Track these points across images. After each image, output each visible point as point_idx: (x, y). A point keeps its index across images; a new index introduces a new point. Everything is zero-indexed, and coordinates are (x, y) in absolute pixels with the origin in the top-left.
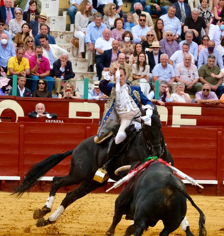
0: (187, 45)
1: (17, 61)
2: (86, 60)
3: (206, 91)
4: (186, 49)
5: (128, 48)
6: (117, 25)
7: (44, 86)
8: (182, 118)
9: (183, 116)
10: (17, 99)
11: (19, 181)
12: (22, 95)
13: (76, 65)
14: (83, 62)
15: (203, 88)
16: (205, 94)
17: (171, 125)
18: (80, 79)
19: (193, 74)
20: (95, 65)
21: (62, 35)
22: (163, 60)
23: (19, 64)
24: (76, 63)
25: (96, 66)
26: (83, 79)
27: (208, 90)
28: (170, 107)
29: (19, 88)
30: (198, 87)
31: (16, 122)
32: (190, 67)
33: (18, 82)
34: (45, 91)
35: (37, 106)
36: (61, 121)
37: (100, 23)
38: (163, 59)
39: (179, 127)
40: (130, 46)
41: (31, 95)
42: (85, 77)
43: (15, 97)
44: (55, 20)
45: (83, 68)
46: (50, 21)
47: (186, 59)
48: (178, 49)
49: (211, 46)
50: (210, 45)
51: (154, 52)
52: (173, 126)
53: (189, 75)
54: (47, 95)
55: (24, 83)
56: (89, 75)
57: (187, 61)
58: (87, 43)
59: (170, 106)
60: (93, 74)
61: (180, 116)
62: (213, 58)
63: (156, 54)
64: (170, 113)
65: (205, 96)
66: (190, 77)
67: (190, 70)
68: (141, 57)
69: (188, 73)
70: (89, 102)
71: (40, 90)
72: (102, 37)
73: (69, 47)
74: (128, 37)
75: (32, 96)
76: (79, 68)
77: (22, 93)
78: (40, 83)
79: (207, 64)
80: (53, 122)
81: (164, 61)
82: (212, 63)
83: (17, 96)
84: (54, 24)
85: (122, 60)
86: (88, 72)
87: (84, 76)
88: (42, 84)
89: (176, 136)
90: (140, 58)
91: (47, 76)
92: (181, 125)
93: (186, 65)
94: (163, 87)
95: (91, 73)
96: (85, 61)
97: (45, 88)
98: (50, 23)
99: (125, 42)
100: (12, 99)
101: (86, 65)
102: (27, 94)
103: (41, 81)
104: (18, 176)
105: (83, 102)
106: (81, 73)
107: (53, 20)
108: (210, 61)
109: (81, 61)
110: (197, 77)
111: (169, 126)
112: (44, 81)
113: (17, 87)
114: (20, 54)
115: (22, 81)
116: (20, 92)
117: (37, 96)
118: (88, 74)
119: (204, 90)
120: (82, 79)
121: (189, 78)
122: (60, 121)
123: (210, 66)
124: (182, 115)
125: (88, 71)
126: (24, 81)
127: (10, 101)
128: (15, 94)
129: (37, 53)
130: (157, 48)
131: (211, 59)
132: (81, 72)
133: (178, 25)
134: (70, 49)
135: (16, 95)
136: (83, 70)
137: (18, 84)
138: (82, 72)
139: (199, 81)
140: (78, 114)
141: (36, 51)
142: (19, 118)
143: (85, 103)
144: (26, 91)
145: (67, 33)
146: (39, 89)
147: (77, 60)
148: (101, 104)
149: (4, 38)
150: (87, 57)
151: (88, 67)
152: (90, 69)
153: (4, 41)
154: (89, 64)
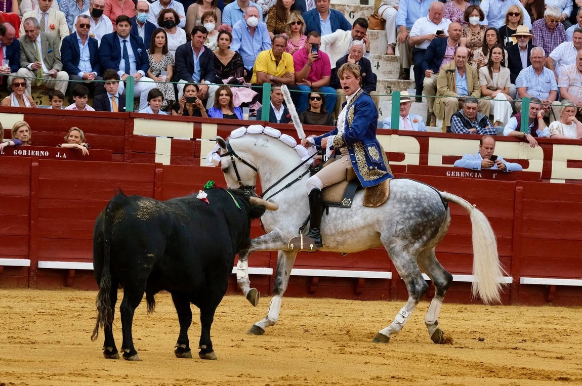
1: (274, 59)
2: (396, 57)
5: (475, 37)
7: (319, 103)
8: (569, 166)
9: (572, 163)
11: (270, 275)
12: (279, 118)
13: (378, 66)
14: (389, 60)
17: (549, 178)
18: (384, 93)
20: (412, 67)
21: (353, 12)
22: (534, 59)
23: (277, 65)
24: (378, 63)
25: (414, 69)
26: (391, 92)
28: (547, 146)
29: (273, 107)
34: (322, 112)
38: (536, 57)
39: (563, 182)
40: (479, 33)
42: (394, 89)
45: (390, 72)
48: (564, 39)
51: (520, 44)
52: (552, 181)
54: (324, 119)
55: (282, 98)
56: (402, 86)
58: (399, 26)
59: (547, 144)
60: (409, 83)
61: (565, 164)
63: (523, 48)
64: (548, 157)
68: (495, 53)
70: (400, 135)
71: (312, 110)
72: (428, 16)
74: (476, 16)
76: (384, 73)
77: (279, 115)
78: (313, 98)
81: (537, 60)
83: (270, 121)
85: (461, 59)
86: (400, 80)
87: (392, 86)
88: (316, 100)
89: (559, 199)
90: (493, 55)
91: (325, 85)
92: (566, 180)
94: (533, 108)
95: (404, 83)
96: (395, 59)
97: (322, 106)
99: (469, 25)
101: (395, 67)
102: (287, 116)
103: (315, 94)
104: (269, 267)
105: (391, 135)
106: (387, 81)
109: (387, 60)
111: (545, 181)
112: (320, 94)
113: (270, 103)
114: (278, 46)
115: (279, 94)
116: (276, 113)
117: (306, 122)
118: (399, 83)
120: (389, 92)
124: (569, 161)
125: (399, 78)
130: (525, 36)
132: (386, 79)
135: (268, 119)
136: (390, 75)
137: (271, 98)
138: (389, 80)
143: (394, 136)
145: (362, 9)
147: (380, 57)
148: (423, 139)
149: (252, 16)
150: (397, 54)
151: (398, 71)
152: (405, 74)
153: (253, 21)
154: (401, 66)
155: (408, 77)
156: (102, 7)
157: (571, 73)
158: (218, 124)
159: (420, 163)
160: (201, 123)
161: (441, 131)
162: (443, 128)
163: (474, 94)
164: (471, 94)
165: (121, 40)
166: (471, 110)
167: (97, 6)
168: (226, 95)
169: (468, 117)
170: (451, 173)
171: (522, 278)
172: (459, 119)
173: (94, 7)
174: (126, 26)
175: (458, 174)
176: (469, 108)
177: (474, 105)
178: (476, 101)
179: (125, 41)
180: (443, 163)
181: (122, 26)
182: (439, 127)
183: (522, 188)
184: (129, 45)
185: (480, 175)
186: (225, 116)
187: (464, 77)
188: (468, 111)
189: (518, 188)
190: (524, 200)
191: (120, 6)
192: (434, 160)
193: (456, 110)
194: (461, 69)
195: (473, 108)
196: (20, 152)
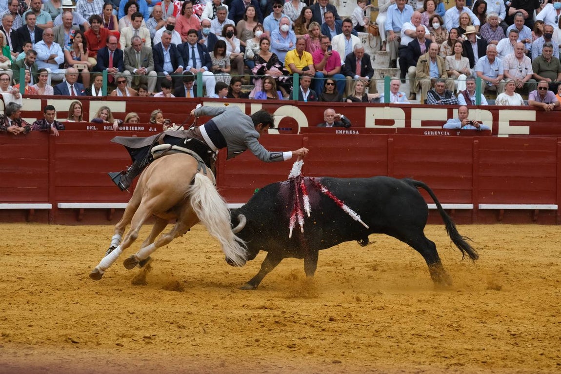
0: (516, 32)
1: (298, 55)
2: (386, 52)
3: (543, 89)
4: (515, 37)
6: (428, 7)
7: (333, 87)
8: (511, 125)
9: (513, 123)
10: (299, 104)
12: (305, 99)
13: (374, 59)
14: (382, 55)
15: (538, 87)
16: (541, 94)
17: (497, 134)
18: (379, 78)
19: (526, 69)
20: (398, 59)
22: (490, 53)
23: (300, 59)
24: (374, 57)
25: (399, 60)
26: (384, 77)
27: (545, 89)
28: (495, 111)
29: (302, 90)
30: (531, 84)
31: (298, 134)
32: (523, 59)
33: (301, 82)
34: (334, 93)
35: (325, 113)
36: (356, 132)
37: (403, 4)
39: (507, 136)
40: (441, 34)
41: (317, 99)
42: (386, 75)
43: (296, 101)
44: (346, 2)
45: (383, 63)
46: (340, 3)
47: (518, 49)
49: (549, 32)
50: (547, 31)
52: (499, 136)
53: (521, 69)
54: (336, 98)
55: (308, 84)
56: (391, 72)
57: (520, 51)
58: (388, 31)
59: (495, 110)
60: (396, 70)
61: (508, 123)
62: (549, 47)
63: (474, 42)
64: (496, 119)
65: (542, 97)
66: (521, 71)
67: (522, 63)
68: (457, 46)
69: (519, 67)
71: (328, 92)
72: (410, 22)
73: (365, 37)
74: (437, 22)
75: (318, 101)
76: (378, 64)
77: (305, 96)
78: (329, 84)
79: (543, 55)
80: (345, 133)
81: (492, 53)
82: (548, 53)
83: (299, 100)
84: (345, 7)
85: (434, 51)
86: (390, 68)
87: (384, 73)
88: (331, 85)
89: (504, 148)
90: (455, 48)
91: (337, 73)
92: (509, 135)
93: (518, 56)
95: (393, 70)
96: (385, 54)
97: (334, 89)
98: (340, 6)
100: (292, 105)
101: (386, 59)
102: (312, 97)
103: (330, 81)
105: (384, 107)
106: (381, 69)
107: (344, 2)
108: (547, 51)
109: (380, 55)
110: (531, 72)
111: (494, 136)
112: (333, 81)
113: (300, 88)
114: (301, 44)
115: (306, 81)
116: (304, 94)
117: (323, 100)
119: (541, 88)
120: (382, 77)
121: (520, 74)
122: (354, 132)
123: (547, 57)
124: (510, 121)
125: (389, 67)
126: (309, 82)
127: (290, 107)
128: (296, 97)
129: (324, 44)
131: (547, 48)
132: (380, 68)
133: (500, 7)
134: (366, 38)
135: (297, 99)
136: (383, 66)
137: (300, 84)
138: (382, 68)
139: (533, 77)
140: (378, 122)
141: (322, 42)
142: (302, 128)
143: (387, 108)
144: (311, 94)
146: (326, 91)
147: (375, 53)
148: (407, 109)
149: (284, 24)
150: (388, 49)
151: (389, 62)
152: (393, 64)
153: (285, 28)
154: (390, 58)
155: (395, 66)
156: (173, 23)
157: (510, 59)
158: (263, 104)
159: (405, 126)
160: (250, 103)
161: (420, 103)
162: (421, 101)
163: (443, 76)
164: (441, 76)
165: (190, 47)
166: (440, 88)
167: (170, 23)
168: (268, 83)
169: (439, 92)
170: (427, 133)
171: (480, 205)
172: (431, 94)
173: (168, 24)
174: (194, 36)
175: (432, 133)
176: (439, 86)
177: (443, 84)
178: (444, 81)
179: (193, 48)
180: (422, 126)
181: (191, 36)
182: (419, 100)
183: (478, 141)
184: (196, 50)
185: (448, 134)
186: (268, 98)
187: (435, 64)
188: (438, 88)
189: (475, 141)
190: (480, 149)
191: (188, 23)
192: (416, 124)
193: (430, 88)
194: (433, 59)
195: (442, 86)
196: (124, 128)
